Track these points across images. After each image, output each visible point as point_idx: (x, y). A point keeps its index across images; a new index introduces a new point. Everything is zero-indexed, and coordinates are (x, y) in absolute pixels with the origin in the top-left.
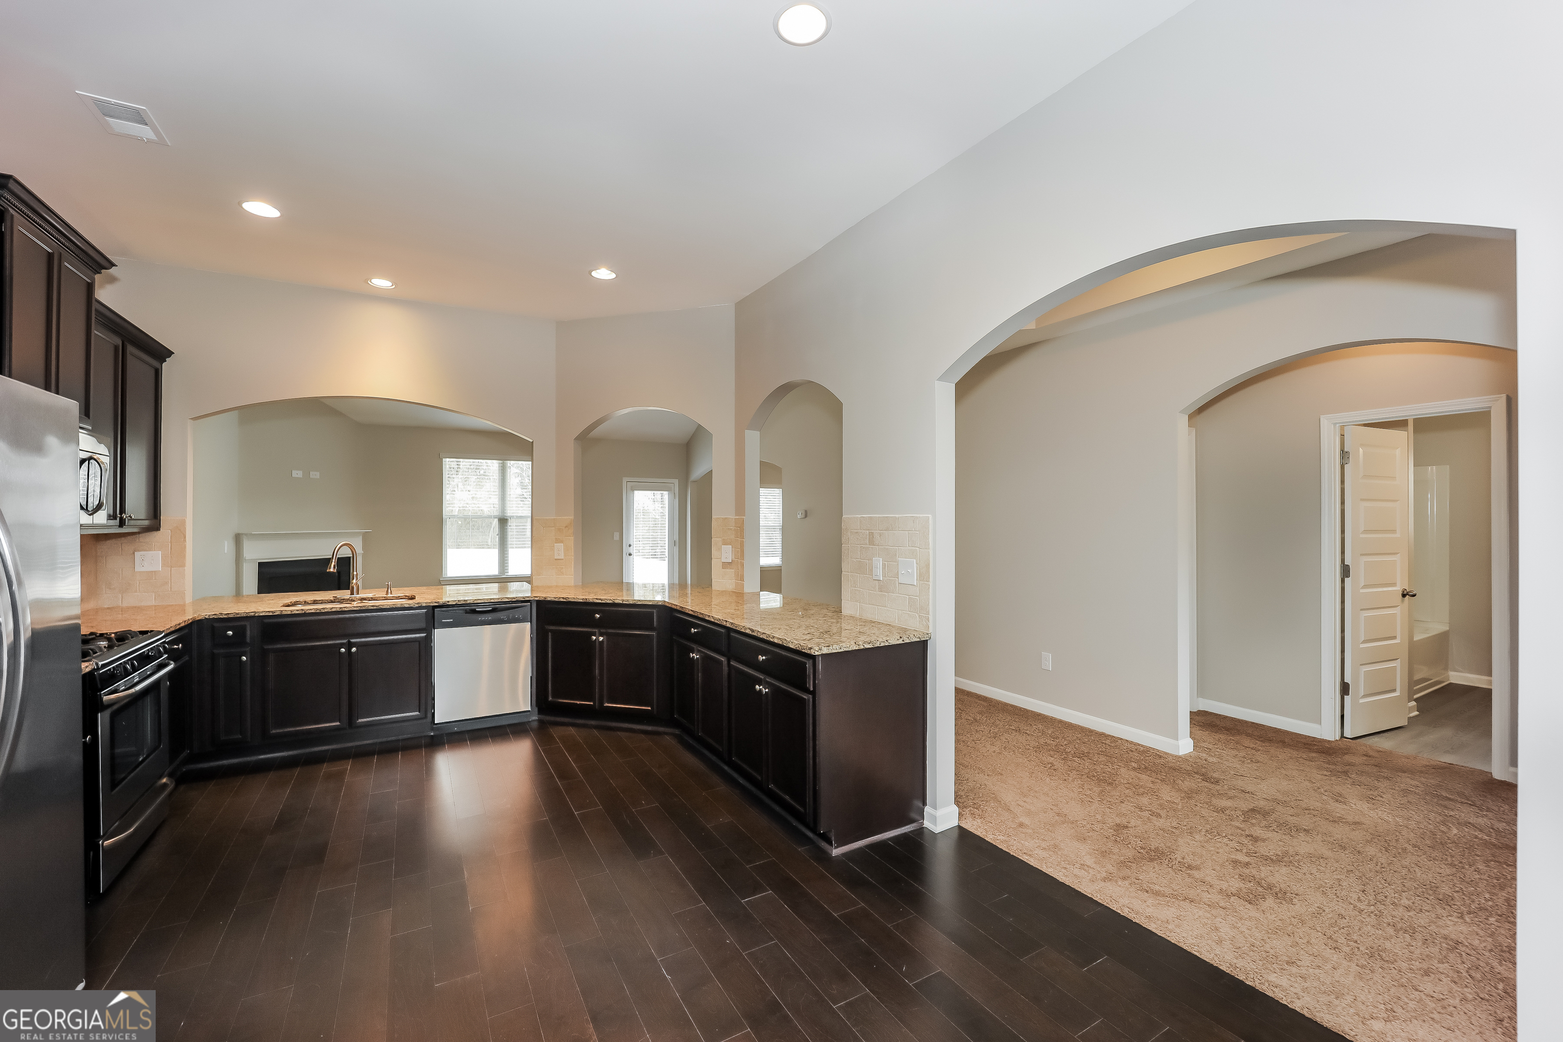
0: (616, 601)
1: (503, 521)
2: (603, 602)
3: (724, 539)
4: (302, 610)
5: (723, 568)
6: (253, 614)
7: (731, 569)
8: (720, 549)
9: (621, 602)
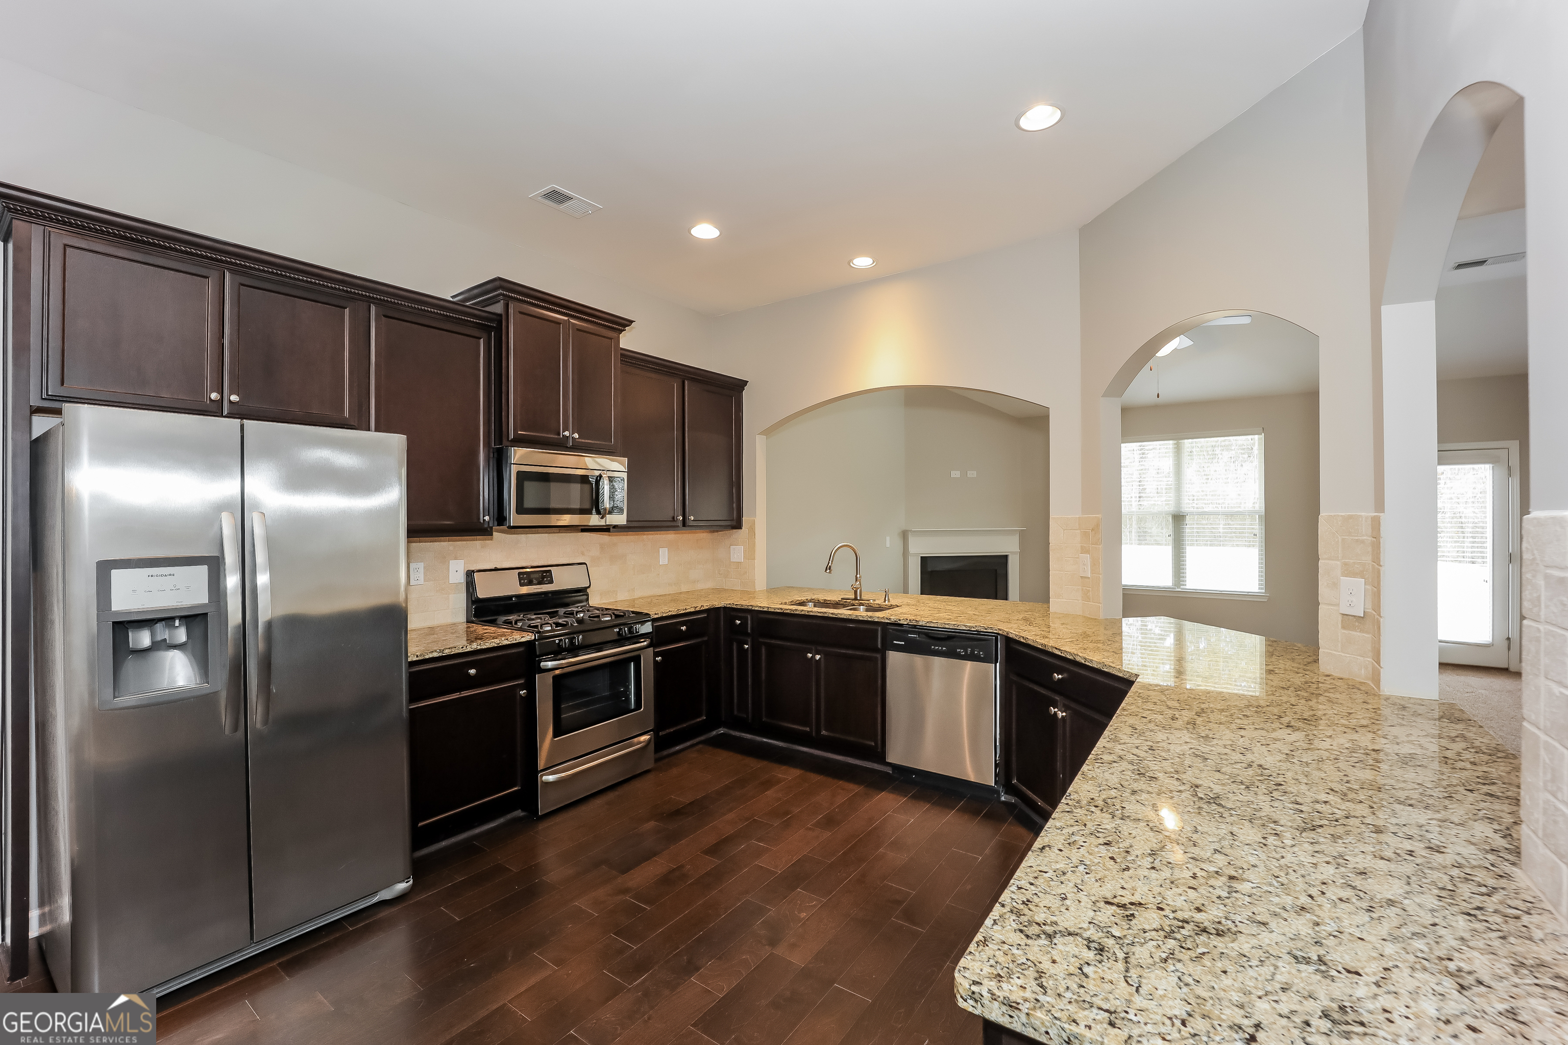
0: (1078, 659)
1: (1178, 519)
2: (1063, 655)
3: (1346, 564)
4: (781, 609)
5: (1343, 627)
6: (750, 607)
7: (1362, 631)
8: (1335, 585)
9: (1083, 662)
